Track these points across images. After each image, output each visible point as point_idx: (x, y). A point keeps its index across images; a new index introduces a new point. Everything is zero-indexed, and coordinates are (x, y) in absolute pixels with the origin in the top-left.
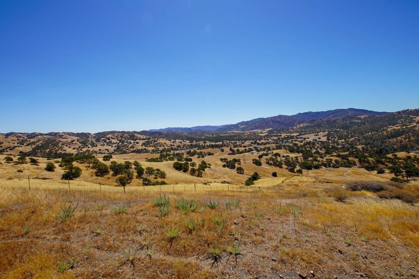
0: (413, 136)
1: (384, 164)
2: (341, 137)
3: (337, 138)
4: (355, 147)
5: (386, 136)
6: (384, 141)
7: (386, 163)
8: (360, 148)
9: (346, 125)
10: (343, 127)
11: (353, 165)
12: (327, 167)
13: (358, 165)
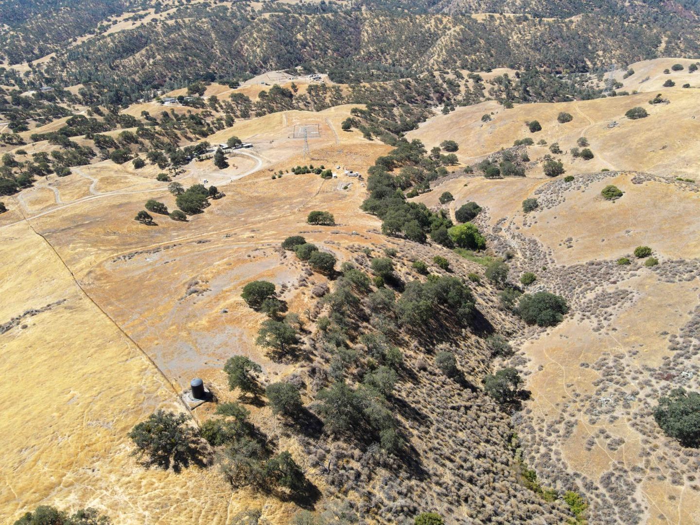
0: (158, 50)
1: (137, 142)
2: (16, 54)
3: (6, 57)
4: (65, 92)
5: (112, 49)
6: (113, 63)
7: (140, 139)
8: (78, 94)
9: (14, 11)
10: (6, 17)
11: (91, 156)
12: (43, 175)
13: (99, 155)
